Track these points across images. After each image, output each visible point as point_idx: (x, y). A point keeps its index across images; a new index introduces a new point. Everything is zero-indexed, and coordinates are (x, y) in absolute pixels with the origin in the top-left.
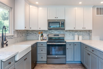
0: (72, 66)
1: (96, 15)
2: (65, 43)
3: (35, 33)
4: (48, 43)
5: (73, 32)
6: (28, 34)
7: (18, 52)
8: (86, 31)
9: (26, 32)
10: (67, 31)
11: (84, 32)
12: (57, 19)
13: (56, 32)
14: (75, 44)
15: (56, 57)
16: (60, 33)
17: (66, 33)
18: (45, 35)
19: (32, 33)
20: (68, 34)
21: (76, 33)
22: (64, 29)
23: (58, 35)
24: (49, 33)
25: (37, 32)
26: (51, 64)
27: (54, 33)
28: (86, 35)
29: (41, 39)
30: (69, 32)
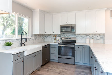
0: (79, 67)
1: (110, 18)
2: (74, 46)
3: (51, 37)
4: (58, 45)
5: (85, 35)
6: (46, 37)
7: (27, 50)
8: (99, 34)
9: (44, 35)
10: (78, 35)
11: (98, 36)
12: (68, 24)
13: (68, 36)
14: (84, 47)
15: (66, 57)
16: (72, 37)
17: (78, 36)
18: (58, 38)
19: (49, 36)
20: (80, 37)
21: (88, 37)
22: (75, 33)
23: (70, 38)
24: (63, 36)
25: (52, 36)
26: (61, 63)
27: (67, 36)
28: (99, 39)
29: (55, 41)
30: (81, 36)
